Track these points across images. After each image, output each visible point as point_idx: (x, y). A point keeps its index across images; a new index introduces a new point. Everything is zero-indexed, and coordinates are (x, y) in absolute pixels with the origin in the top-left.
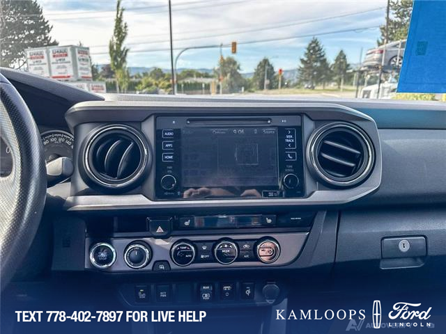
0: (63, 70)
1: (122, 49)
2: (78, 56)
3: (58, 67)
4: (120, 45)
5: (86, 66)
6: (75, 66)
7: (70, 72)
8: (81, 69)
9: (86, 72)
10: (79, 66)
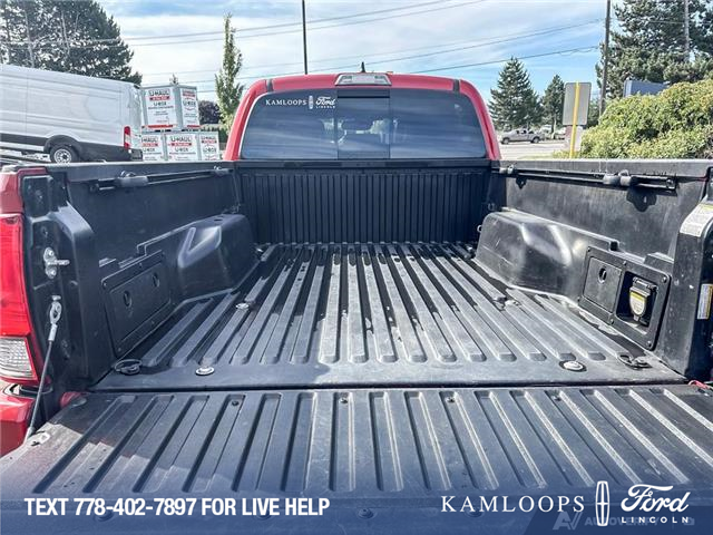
0: (163, 117)
1: (235, 85)
2: (183, 98)
3: (158, 113)
4: (232, 80)
5: (193, 112)
6: (179, 111)
7: (173, 120)
8: (187, 115)
9: (193, 119)
10: (184, 111)
